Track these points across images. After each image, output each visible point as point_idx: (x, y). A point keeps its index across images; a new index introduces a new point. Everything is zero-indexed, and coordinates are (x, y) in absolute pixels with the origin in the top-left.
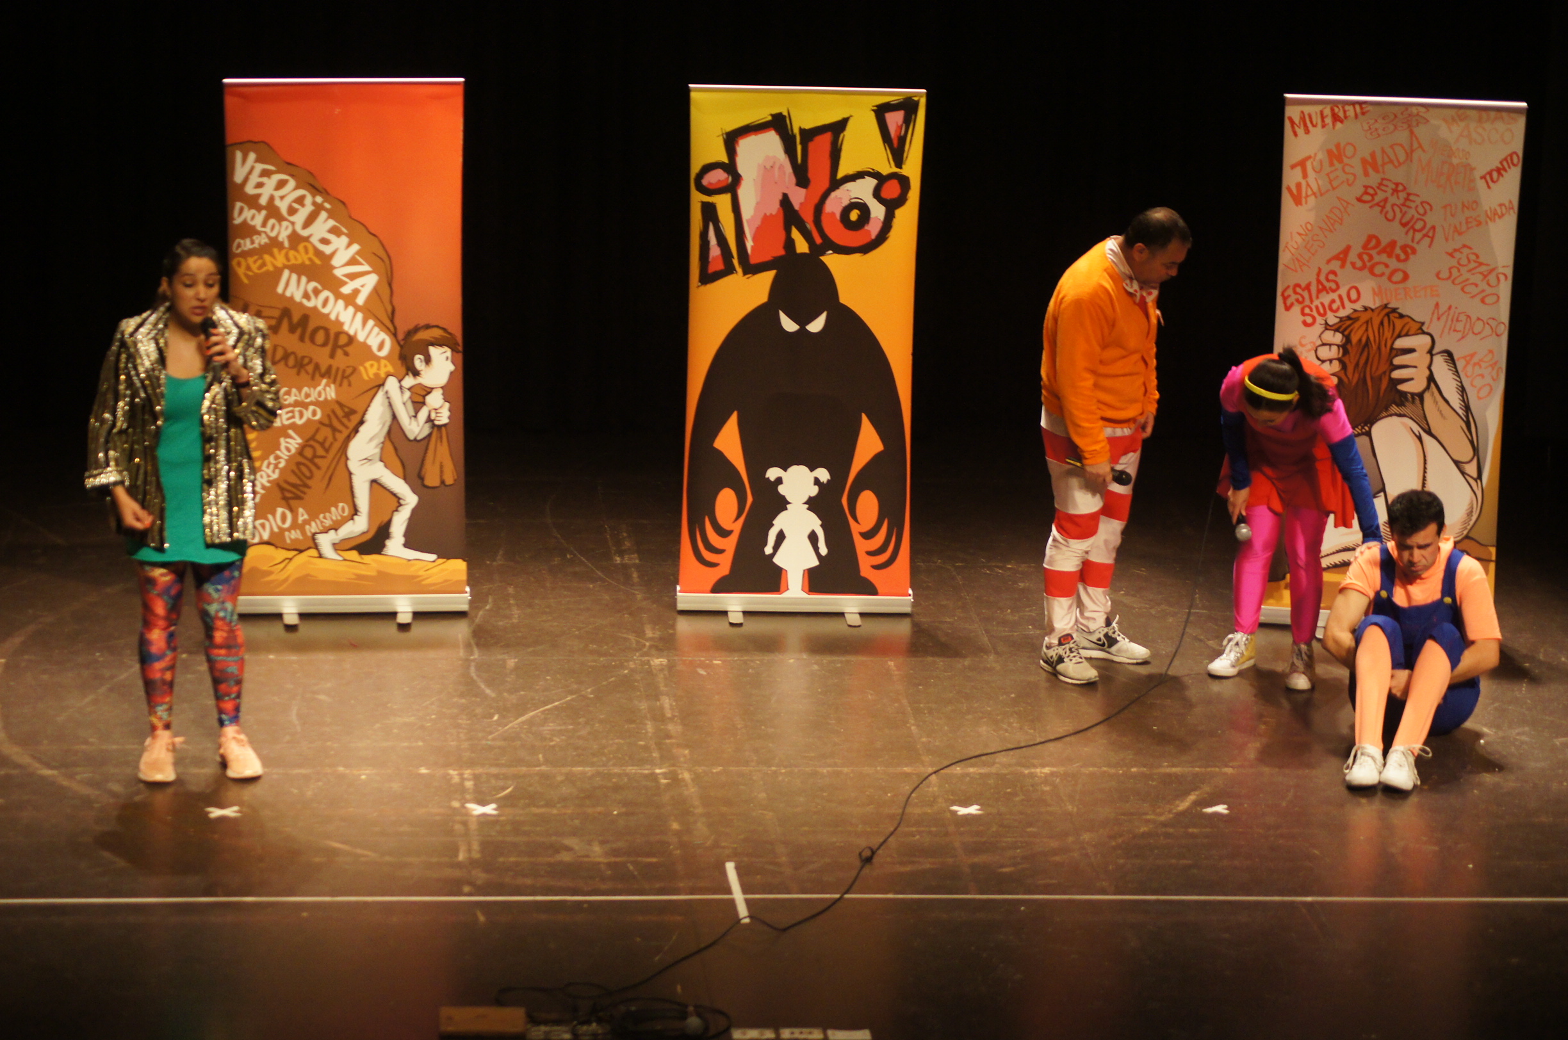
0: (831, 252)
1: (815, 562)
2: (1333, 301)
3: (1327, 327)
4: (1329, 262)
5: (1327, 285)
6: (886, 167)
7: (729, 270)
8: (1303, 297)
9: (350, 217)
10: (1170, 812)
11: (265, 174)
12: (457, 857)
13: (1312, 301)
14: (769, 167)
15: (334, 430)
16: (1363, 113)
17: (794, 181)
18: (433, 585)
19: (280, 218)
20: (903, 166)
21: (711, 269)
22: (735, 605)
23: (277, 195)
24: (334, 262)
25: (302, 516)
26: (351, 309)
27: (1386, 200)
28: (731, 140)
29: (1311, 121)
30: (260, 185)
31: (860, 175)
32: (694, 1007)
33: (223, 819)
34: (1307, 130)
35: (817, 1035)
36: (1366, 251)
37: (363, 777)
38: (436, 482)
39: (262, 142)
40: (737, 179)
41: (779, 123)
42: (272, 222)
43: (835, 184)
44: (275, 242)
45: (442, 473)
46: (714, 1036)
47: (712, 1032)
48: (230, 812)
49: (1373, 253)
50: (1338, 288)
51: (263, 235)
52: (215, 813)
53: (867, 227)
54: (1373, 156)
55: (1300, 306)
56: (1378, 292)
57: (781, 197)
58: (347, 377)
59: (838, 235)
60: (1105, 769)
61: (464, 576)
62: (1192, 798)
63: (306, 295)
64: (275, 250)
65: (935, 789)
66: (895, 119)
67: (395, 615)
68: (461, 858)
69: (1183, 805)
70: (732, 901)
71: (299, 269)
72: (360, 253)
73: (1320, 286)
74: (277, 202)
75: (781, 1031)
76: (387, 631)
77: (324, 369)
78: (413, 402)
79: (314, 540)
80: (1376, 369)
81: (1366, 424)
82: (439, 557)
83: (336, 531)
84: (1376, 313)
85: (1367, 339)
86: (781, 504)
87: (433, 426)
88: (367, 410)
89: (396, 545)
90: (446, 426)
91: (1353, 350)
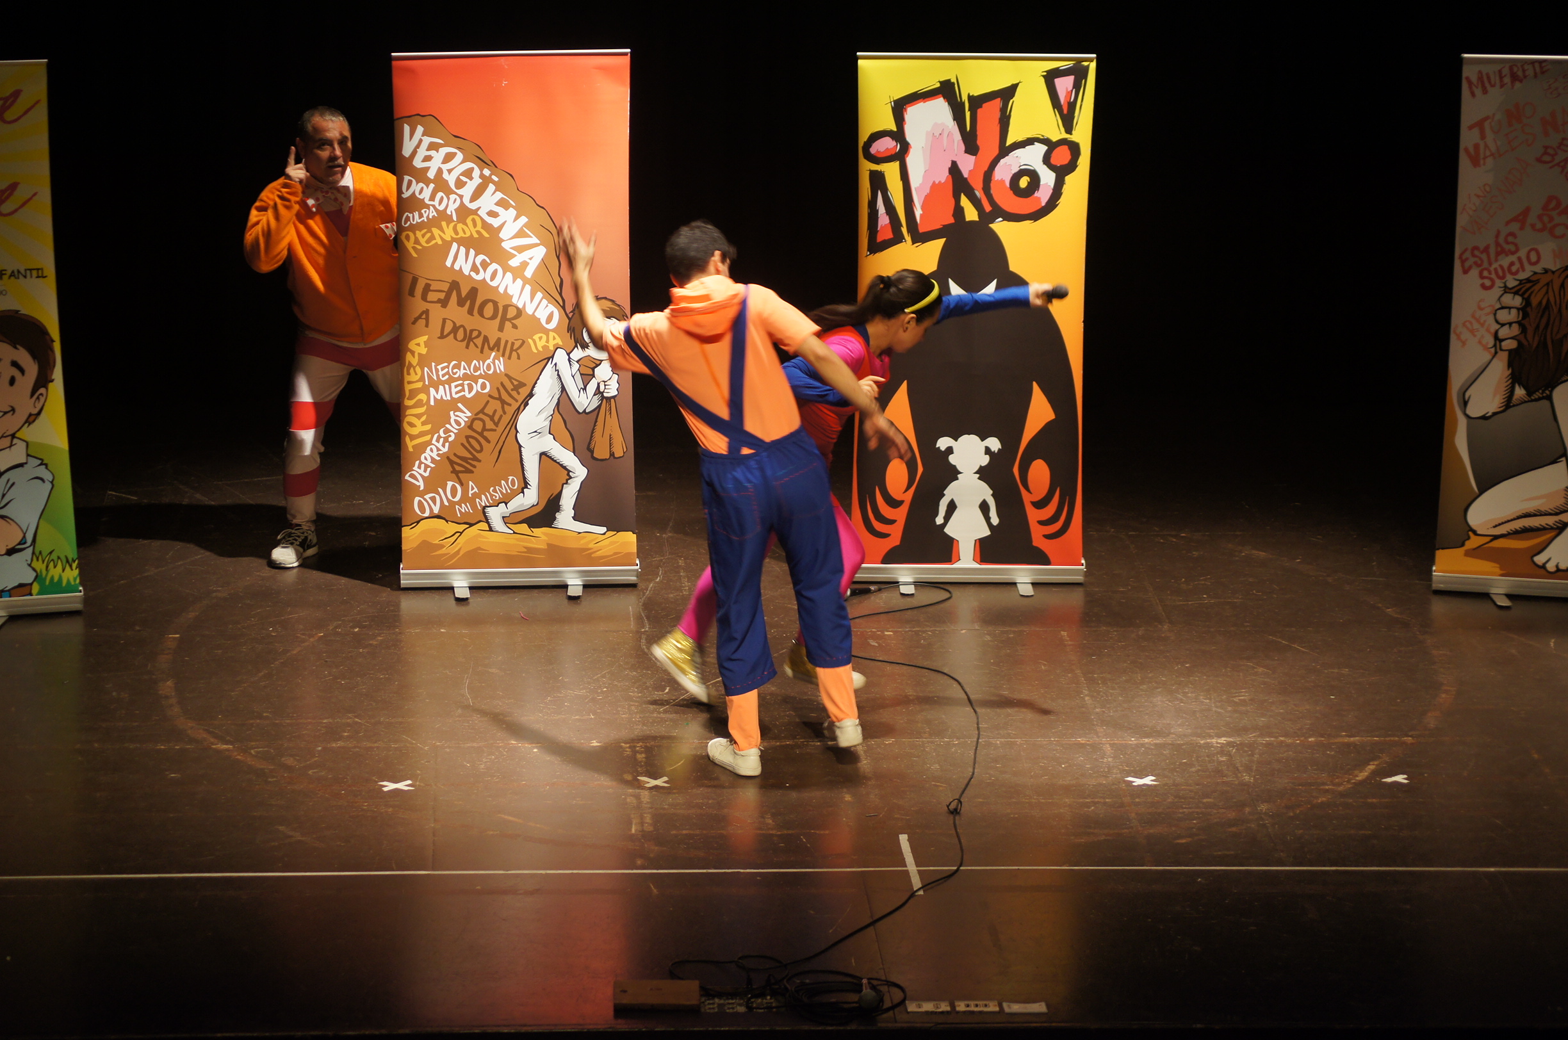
0: (1000, 219)
1: (986, 532)
2: (1512, 264)
3: (1506, 290)
4: (1508, 223)
5: (1507, 247)
6: (1056, 133)
7: (898, 239)
8: (1481, 259)
9: (518, 189)
10: (1349, 782)
11: (433, 147)
12: (630, 830)
13: (1490, 264)
14: (937, 134)
15: (504, 403)
16: (1543, 72)
17: (962, 148)
18: (604, 557)
19: (448, 191)
20: (1073, 132)
21: (881, 238)
22: (906, 575)
23: (445, 167)
24: (502, 235)
25: (472, 489)
26: (519, 281)
27: (1566, 160)
28: (900, 108)
29: (1489, 81)
30: (427, 158)
31: (1030, 142)
32: (868, 979)
33: (397, 793)
34: (1485, 90)
35: (993, 1007)
36: (1546, 212)
37: (535, 750)
38: (606, 455)
39: (430, 116)
40: (905, 147)
41: (947, 90)
42: (440, 194)
43: (1005, 151)
44: (443, 216)
45: (610, 445)
46: (889, 1010)
47: (888, 1004)
48: (404, 786)
49: (1554, 214)
50: (1518, 250)
51: (431, 208)
52: (389, 787)
53: (1037, 194)
54: (1553, 115)
55: (1478, 269)
56: (1558, 254)
57: (950, 165)
58: (516, 350)
59: (1008, 202)
60: (1282, 739)
61: (634, 549)
62: (1371, 768)
63: (475, 269)
64: (443, 224)
65: (1110, 760)
66: (1064, 85)
67: (565, 587)
68: (633, 831)
69: (1362, 775)
70: (906, 873)
71: (468, 243)
72: (528, 226)
73: (1499, 249)
74: (445, 175)
75: (956, 1004)
76: (557, 603)
77: (492, 342)
78: (582, 374)
79: (484, 514)
80: (1557, 332)
81: (1546, 389)
82: (609, 529)
83: (506, 504)
84: (1557, 274)
85: (1548, 302)
86: (952, 474)
87: (602, 398)
88: (536, 383)
89: (565, 518)
90: (615, 398)
91: (1533, 313)
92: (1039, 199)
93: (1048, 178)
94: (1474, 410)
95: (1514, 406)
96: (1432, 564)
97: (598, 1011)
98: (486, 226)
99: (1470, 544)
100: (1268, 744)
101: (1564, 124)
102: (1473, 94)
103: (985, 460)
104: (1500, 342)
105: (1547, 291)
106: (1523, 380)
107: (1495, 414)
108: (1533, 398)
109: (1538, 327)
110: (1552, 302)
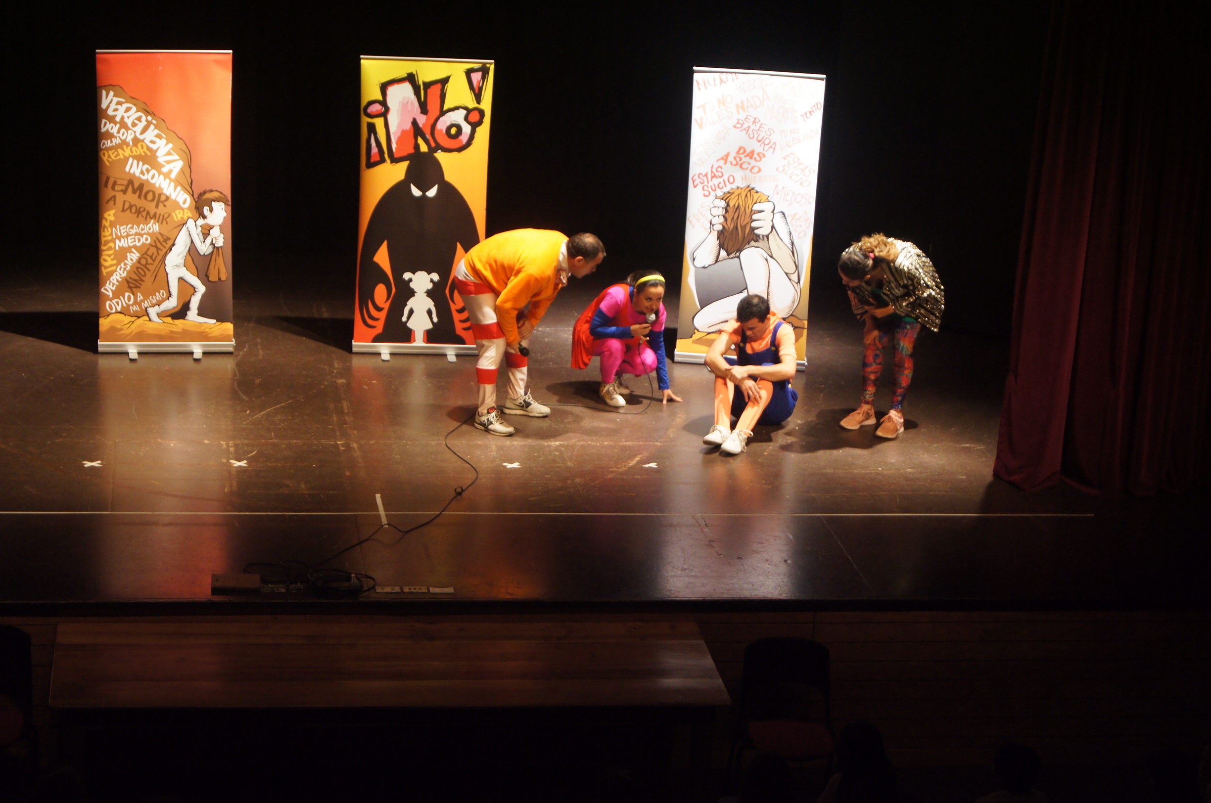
0: (440, 151)
1: (430, 326)
2: (720, 183)
3: (716, 197)
4: (718, 161)
5: (717, 174)
6: (471, 104)
7: (383, 161)
8: (703, 180)
9: (167, 128)
10: (625, 467)
11: (119, 103)
12: (224, 491)
13: (708, 183)
14: (405, 103)
15: (158, 249)
16: (737, 79)
17: (419, 110)
18: (213, 337)
19: (127, 129)
20: (481, 103)
21: (373, 160)
22: (385, 349)
23: (126, 115)
24: (158, 154)
25: (140, 297)
26: (168, 180)
27: (749, 127)
28: (384, 87)
29: (708, 83)
30: (116, 110)
31: (457, 108)
32: (355, 574)
33: (92, 468)
34: (706, 88)
35: (424, 590)
36: (738, 155)
37: (172, 445)
38: (216, 279)
39: (118, 85)
40: (387, 109)
41: (411, 78)
42: (123, 130)
43: (443, 113)
44: (124, 142)
45: (219, 273)
46: (366, 591)
47: (365, 588)
48: (96, 464)
49: (742, 156)
50: (723, 175)
51: (118, 138)
52: (88, 464)
53: (460, 138)
54: (742, 102)
55: (702, 185)
56: (744, 178)
57: (412, 120)
58: (165, 219)
59: (444, 141)
60: (590, 443)
61: (232, 332)
62: (637, 459)
63: (142, 173)
64: (125, 147)
65: (495, 453)
66: (476, 77)
67: (192, 353)
68: (226, 491)
69: (632, 463)
70: (379, 516)
71: (138, 158)
72: (172, 149)
73: (713, 175)
74: (126, 120)
75: (404, 588)
76: (187, 362)
77: (152, 214)
78: (203, 234)
79: (146, 311)
80: (743, 221)
81: (737, 252)
82: (217, 321)
83: (159, 306)
84: (743, 190)
85: (739, 204)
86: (412, 293)
87: (214, 247)
88: (176, 238)
89: (193, 314)
90: (221, 247)
91: (731, 210)
92: (461, 141)
93: (467, 129)
94: (699, 263)
95: (720, 261)
96: (675, 347)
97: (202, 591)
98: (149, 149)
99: (695, 337)
100: (582, 445)
101: (748, 107)
102: (699, 89)
103: (430, 286)
104: (713, 226)
105: (738, 199)
106: (725, 247)
107: (709, 265)
108: (730, 257)
109: (733, 218)
110: (741, 204)
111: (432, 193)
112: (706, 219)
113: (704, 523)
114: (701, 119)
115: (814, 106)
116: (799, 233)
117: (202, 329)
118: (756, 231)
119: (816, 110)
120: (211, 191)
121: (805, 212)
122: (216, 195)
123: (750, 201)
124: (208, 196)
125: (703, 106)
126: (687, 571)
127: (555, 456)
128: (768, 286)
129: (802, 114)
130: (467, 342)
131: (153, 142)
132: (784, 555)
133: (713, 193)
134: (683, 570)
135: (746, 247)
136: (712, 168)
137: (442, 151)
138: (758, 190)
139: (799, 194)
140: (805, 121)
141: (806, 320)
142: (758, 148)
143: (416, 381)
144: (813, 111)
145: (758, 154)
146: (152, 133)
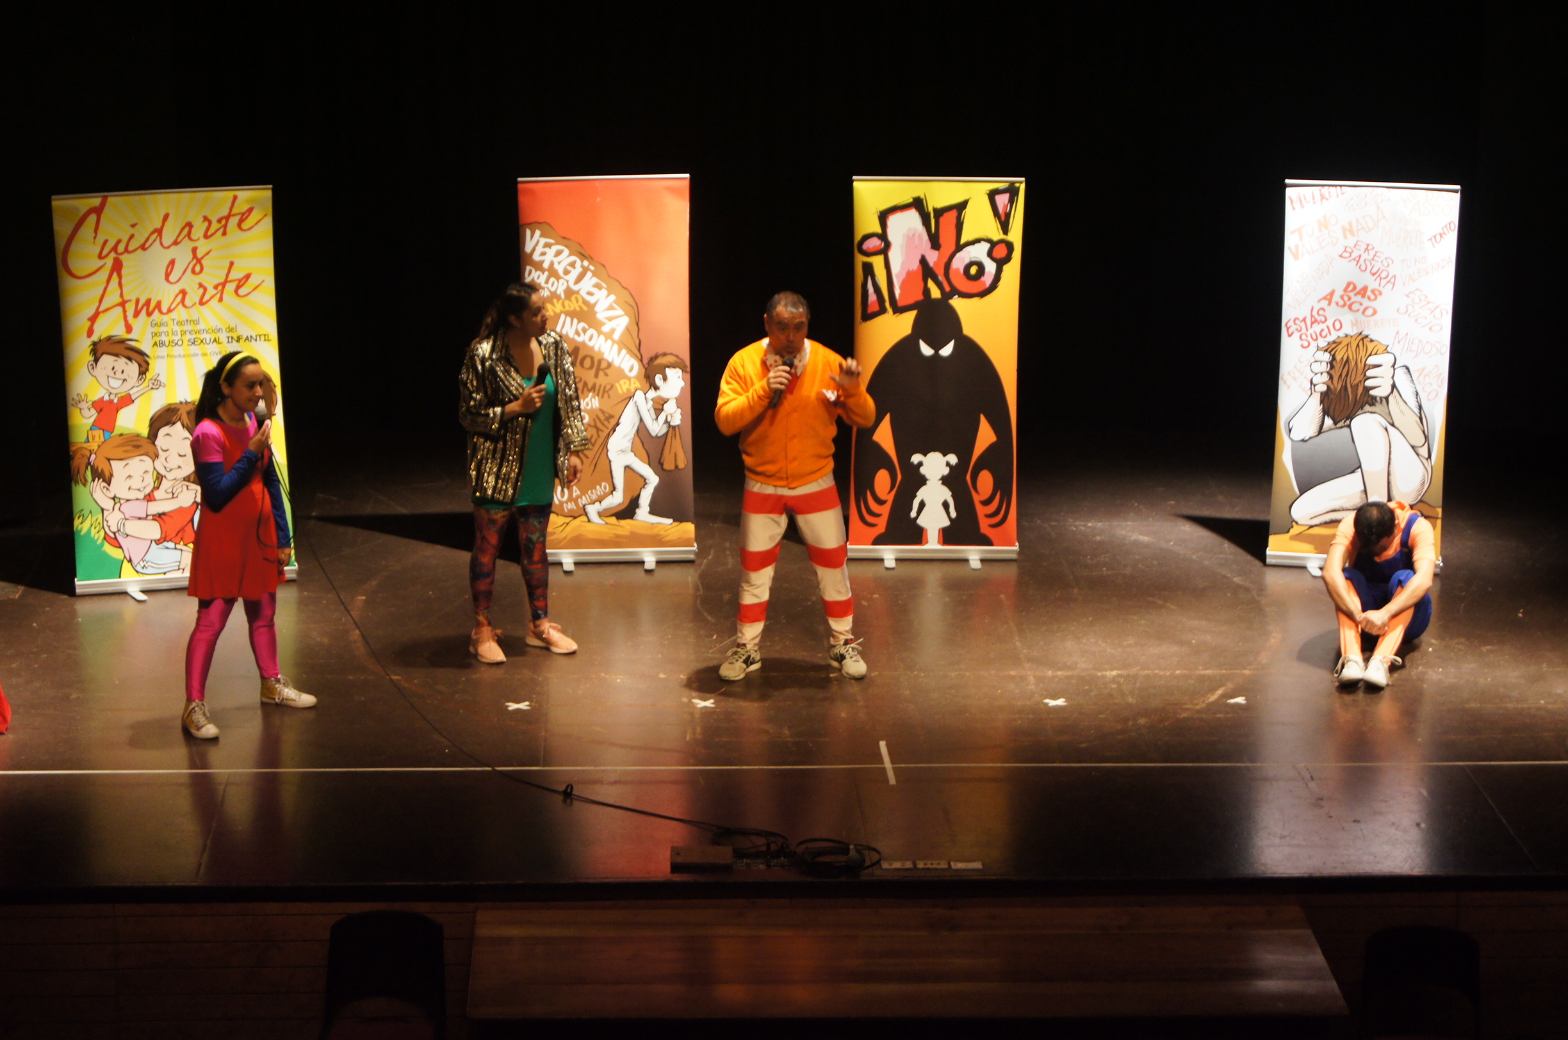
0: (956, 296)
1: (947, 523)
2: (1322, 330)
3: (1318, 349)
4: (1319, 301)
5: (1319, 318)
6: (996, 234)
7: (883, 311)
8: (1301, 327)
9: (609, 276)
10: (1203, 702)
11: (547, 245)
12: (685, 737)
13: (1307, 330)
14: (911, 235)
15: (598, 430)
16: (1343, 194)
17: (929, 245)
18: (670, 541)
19: (558, 278)
20: (1009, 234)
21: (870, 310)
22: (889, 554)
23: (556, 260)
24: (597, 309)
25: (576, 492)
26: (609, 342)
27: (1360, 256)
28: (883, 217)
29: (1305, 199)
30: (543, 254)
31: (977, 241)
32: (855, 845)
33: (518, 711)
34: (1302, 206)
35: (943, 865)
36: (1346, 293)
37: (619, 680)
38: (672, 467)
39: (545, 223)
40: (888, 245)
41: (918, 204)
42: (552, 280)
43: (959, 248)
44: (554, 295)
45: (676, 460)
46: (868, 867)
47: (868, 863)
48: (524, 706)
49: (1352, 294)
50: (1326, 320)
51: (546, 289)
52: (513, 706)
53: (983, 279)
54: (1350, 224)
55: (1299, 334)
56: (1355, 324)
57: (920, 257)
58: (607, 392)
59: (962, 284)
60: (1157, 671)
61: (692, 535)
62: (1220, 692)
63: (577, 333)
64: (555, 301)
65: (1033, 687)
66: (1002, 200)
67: (643, 563)
68: (688, 738)
69: (1213, 698)
70: (884, 769)
71: (572, 314)
72: (615, 302)
73: (1313, 320)
74: (556, 266)
75: (918, 862)
76: (637, 574)
77: (590, 386)
78: (655, 409)
79: (584, 509)
80: (1354, 379)
81: (1347, 419)
82: (674, 521)
83: (600, 502)
84: (1354, 338)
85: (1348, 357)
86: (923, 481)
87: (670, 426)
88: (621, 415)
89: (643, 512)
90: (678, 426)
91: (1337, 365)
92: (984, 283)
93: (990, 267)
94: (1297, 435)
95: (1324, 432)
96: (1266, 545)
97: (659, 868)
98: (585, 302)
99: (1293, 532)
100: (1147, 676)
101: (1358, 231)
102: (1294, 208)
103: (946, 471)
104: (1315, 386)
105: (1347, 350)
106: (1331, 413)
107: (1311, 438)
108: (1338, 426)
109: (1341, 375)
110: (1351, 357)
111: (947, 351)
112: (1306, 377)
113: (1309, 776)
114: (1297, 247)
115: (1446, 226)
116: (1429, 393)
117: (655, 531)
118: (1372, 392)
119: (1448, 232)
120: (665, 354)
121: (1437, 366)
122: (670, 359)
123: (1362, 353)
124: (661, 361)
125: (1299, 230)
126: (1287, 839)
127: (1112, 689)
128: (1389, 464)
129: (1430, 237)
130: (994, 542)
131: (590, 294)
132: (1416, 817)
133: (1313, 344)
134: (1283, 837)
135: (1358, 413)
136: (1312, 310)
137: (959, 297)
138: (1374, 339)
139: (1427, 342)
140: (1434, 246)
141: (1439, 507)
142: (1372, 284)
143: (930, 595)
144: (1444, 233)
145: (1373, 291)
146: (589, 281)
